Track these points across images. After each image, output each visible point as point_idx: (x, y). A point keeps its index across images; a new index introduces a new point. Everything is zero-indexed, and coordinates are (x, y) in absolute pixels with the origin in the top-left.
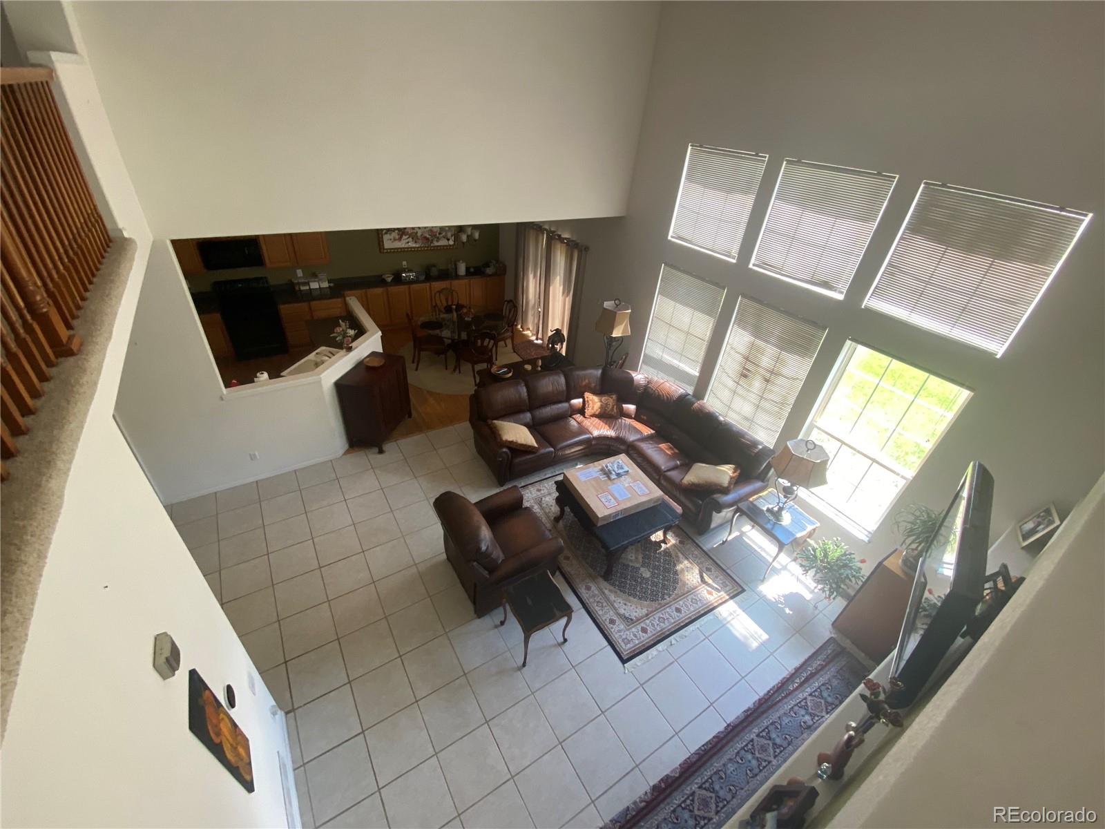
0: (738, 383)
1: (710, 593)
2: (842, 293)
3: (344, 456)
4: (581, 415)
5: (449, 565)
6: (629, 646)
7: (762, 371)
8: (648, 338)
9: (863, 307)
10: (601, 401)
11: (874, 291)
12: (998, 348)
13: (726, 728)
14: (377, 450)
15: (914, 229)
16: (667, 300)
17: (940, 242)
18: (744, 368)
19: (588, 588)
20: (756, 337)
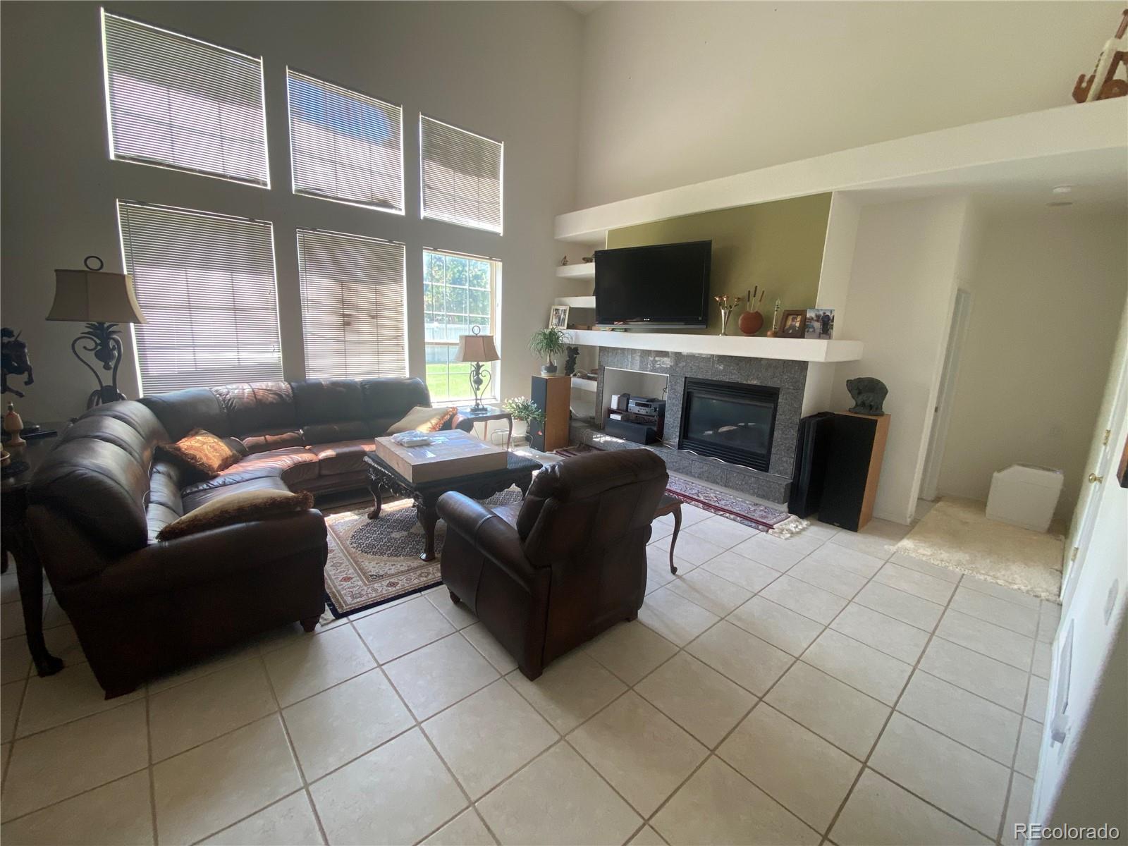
2: (401, 209)
7: (367, 311)
9: (422, 218)
11: (424, 203)
12: (499, 228)
18: (342, 316)
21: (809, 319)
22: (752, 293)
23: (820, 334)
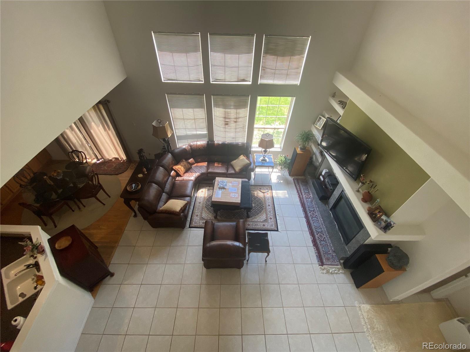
0: (225, 128)
1: (268, 194)
2: (250, 81)
3: (95, 299)
4: (178, 177)
5: (211, 270)
6: (273, 226)
7: (233, 120)
8: (175, 129)
9: (259, 84)
10: (182, 166)
11: (260, 77)
12: (298, 82)
13: (305, 218)
14: (109, 277)
15: (266, 52)
16: (176, 109)
17: (275, 55)
18: (225, 121)
19: (249, 225)
20: (225, 109)
21: (381, 219)
22: (374, 186)
23: (382, 228)
